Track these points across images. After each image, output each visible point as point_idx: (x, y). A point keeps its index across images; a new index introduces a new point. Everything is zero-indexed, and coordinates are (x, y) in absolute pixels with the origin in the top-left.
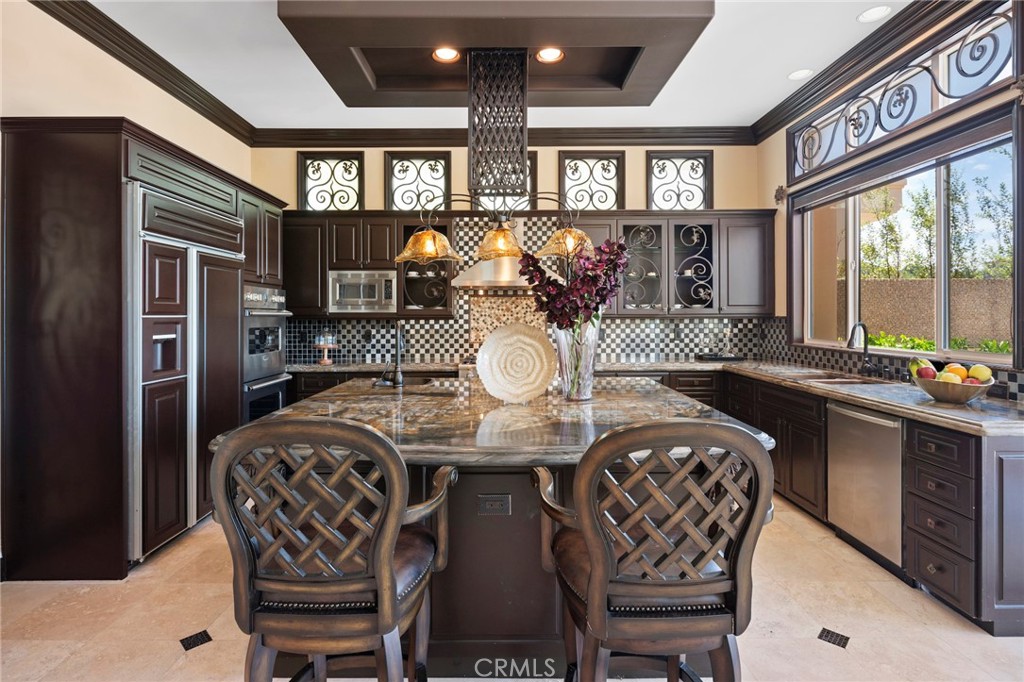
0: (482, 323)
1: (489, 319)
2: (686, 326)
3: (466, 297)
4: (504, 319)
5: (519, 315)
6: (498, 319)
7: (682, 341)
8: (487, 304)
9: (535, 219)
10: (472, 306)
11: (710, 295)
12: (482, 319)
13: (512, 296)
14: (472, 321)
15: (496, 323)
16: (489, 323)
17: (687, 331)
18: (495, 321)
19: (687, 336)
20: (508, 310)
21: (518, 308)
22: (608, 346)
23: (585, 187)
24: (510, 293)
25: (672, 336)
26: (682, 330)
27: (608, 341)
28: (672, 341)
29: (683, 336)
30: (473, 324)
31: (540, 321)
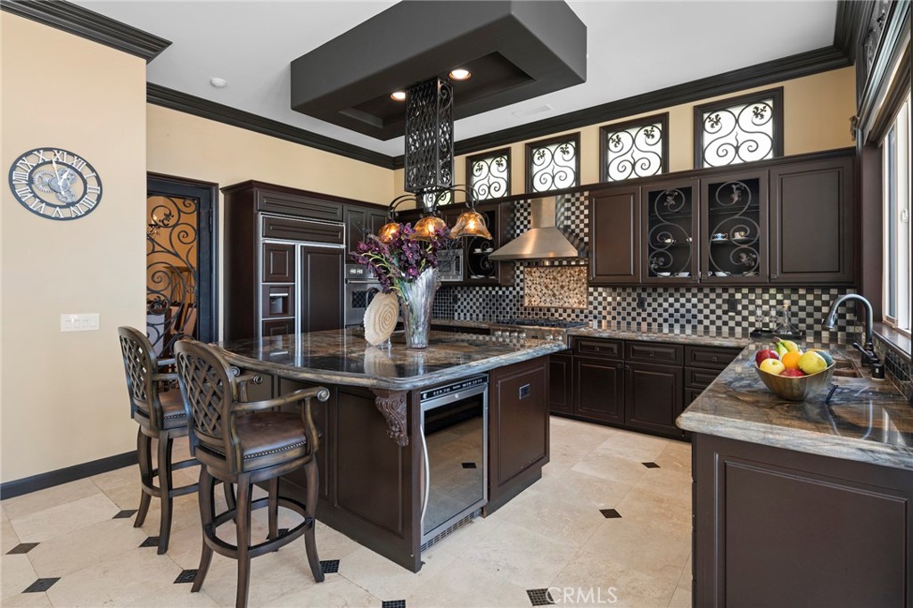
0: (533, 290)
1: (539, 287)
2: (745, 296)
3: (522, 268)
4: (551, 287)
5: (564, 284)
6: (547, 287)
7: (739, 313)
8: (537, 274)
9: (578, 195)
10: (526, 276)
11: (755, 260)
12: (533, 287)
13: (557, 266)
14: (526, 288)
15: (545, 290)
16: (539, 290)
17: (745, 302)
18: (544, 288)
19: (745, 307)
20: (555, 279)
21: (564, 277)
22: (649, 315)
23: (628, 157)
24: (556, 263)
25: (725, 307)
26: (739, 301)
27: (649, 310)
28: (725, 312)
29: (740, 307)
30: (527, 291)
31: (582, 289)
